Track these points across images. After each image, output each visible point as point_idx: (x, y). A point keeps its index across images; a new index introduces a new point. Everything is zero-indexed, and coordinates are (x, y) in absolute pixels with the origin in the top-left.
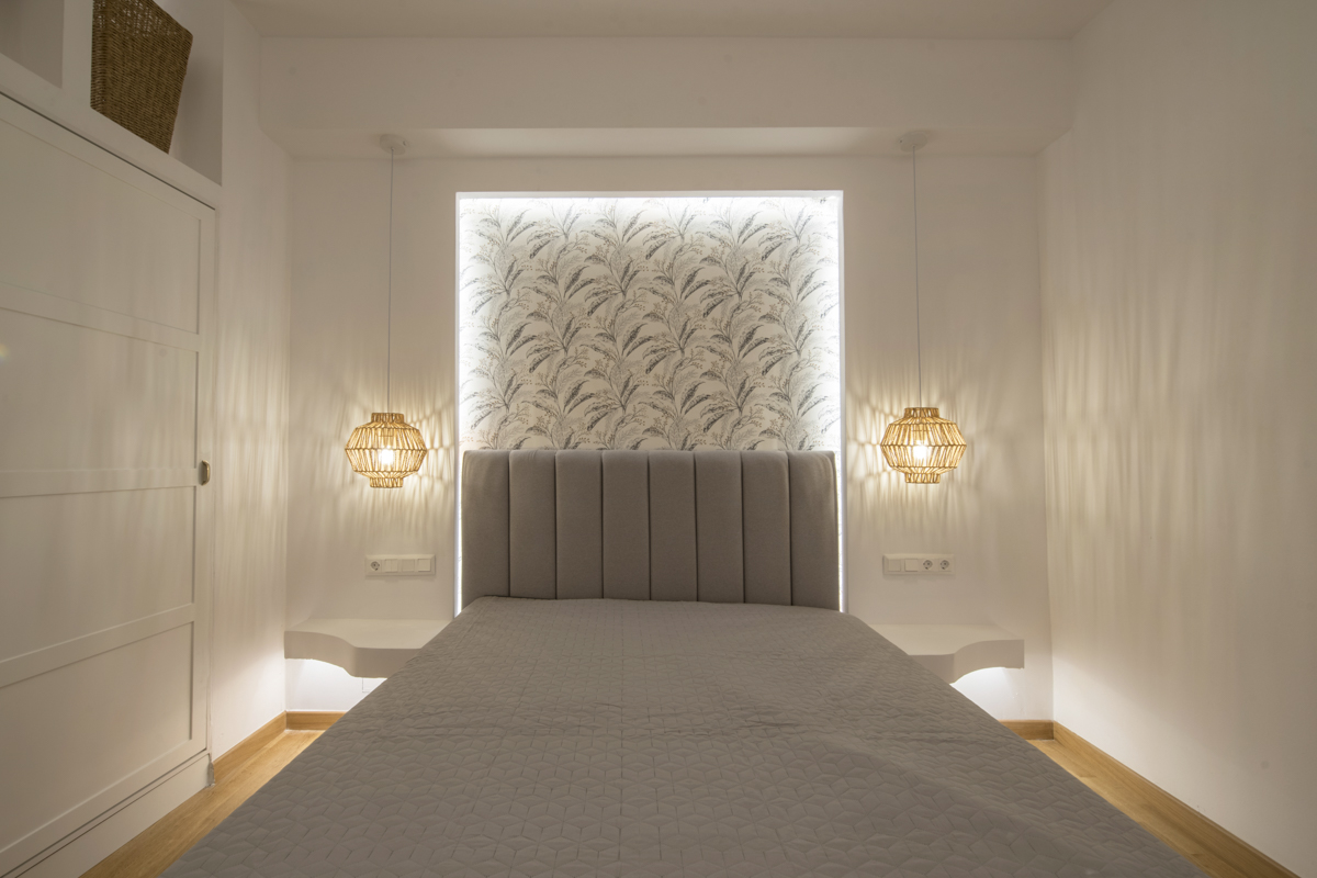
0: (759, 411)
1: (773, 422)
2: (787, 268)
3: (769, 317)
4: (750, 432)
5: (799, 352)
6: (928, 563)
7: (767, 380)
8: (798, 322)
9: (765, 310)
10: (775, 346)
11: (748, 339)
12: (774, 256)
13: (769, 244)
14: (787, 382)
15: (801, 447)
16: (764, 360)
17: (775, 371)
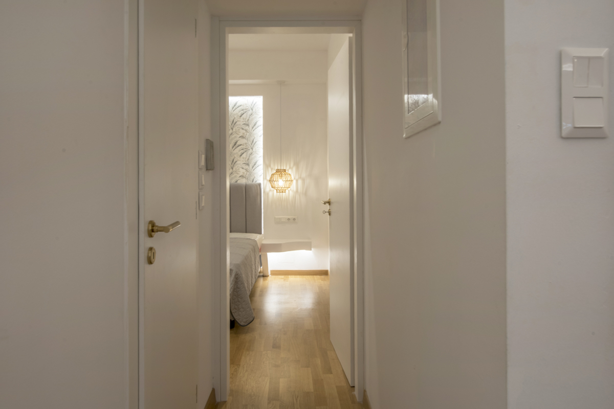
0: (239, 169)
1: (243, 173)
2: (248, 120)
3: (242, 137)
4: (235, 176)
5: (252, 149)
6: (289, 219)
7: (241, 159)
8: (252, 138)
9: (241, 134)
10: (244, 147)
11: (235, 144)
12: (244, 116)
13: (242, 112)
14: (248, 159)
15: (253, 181)
16: (241, 152)
17: (244, 155)
